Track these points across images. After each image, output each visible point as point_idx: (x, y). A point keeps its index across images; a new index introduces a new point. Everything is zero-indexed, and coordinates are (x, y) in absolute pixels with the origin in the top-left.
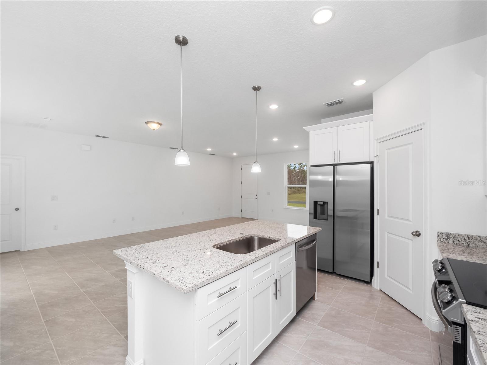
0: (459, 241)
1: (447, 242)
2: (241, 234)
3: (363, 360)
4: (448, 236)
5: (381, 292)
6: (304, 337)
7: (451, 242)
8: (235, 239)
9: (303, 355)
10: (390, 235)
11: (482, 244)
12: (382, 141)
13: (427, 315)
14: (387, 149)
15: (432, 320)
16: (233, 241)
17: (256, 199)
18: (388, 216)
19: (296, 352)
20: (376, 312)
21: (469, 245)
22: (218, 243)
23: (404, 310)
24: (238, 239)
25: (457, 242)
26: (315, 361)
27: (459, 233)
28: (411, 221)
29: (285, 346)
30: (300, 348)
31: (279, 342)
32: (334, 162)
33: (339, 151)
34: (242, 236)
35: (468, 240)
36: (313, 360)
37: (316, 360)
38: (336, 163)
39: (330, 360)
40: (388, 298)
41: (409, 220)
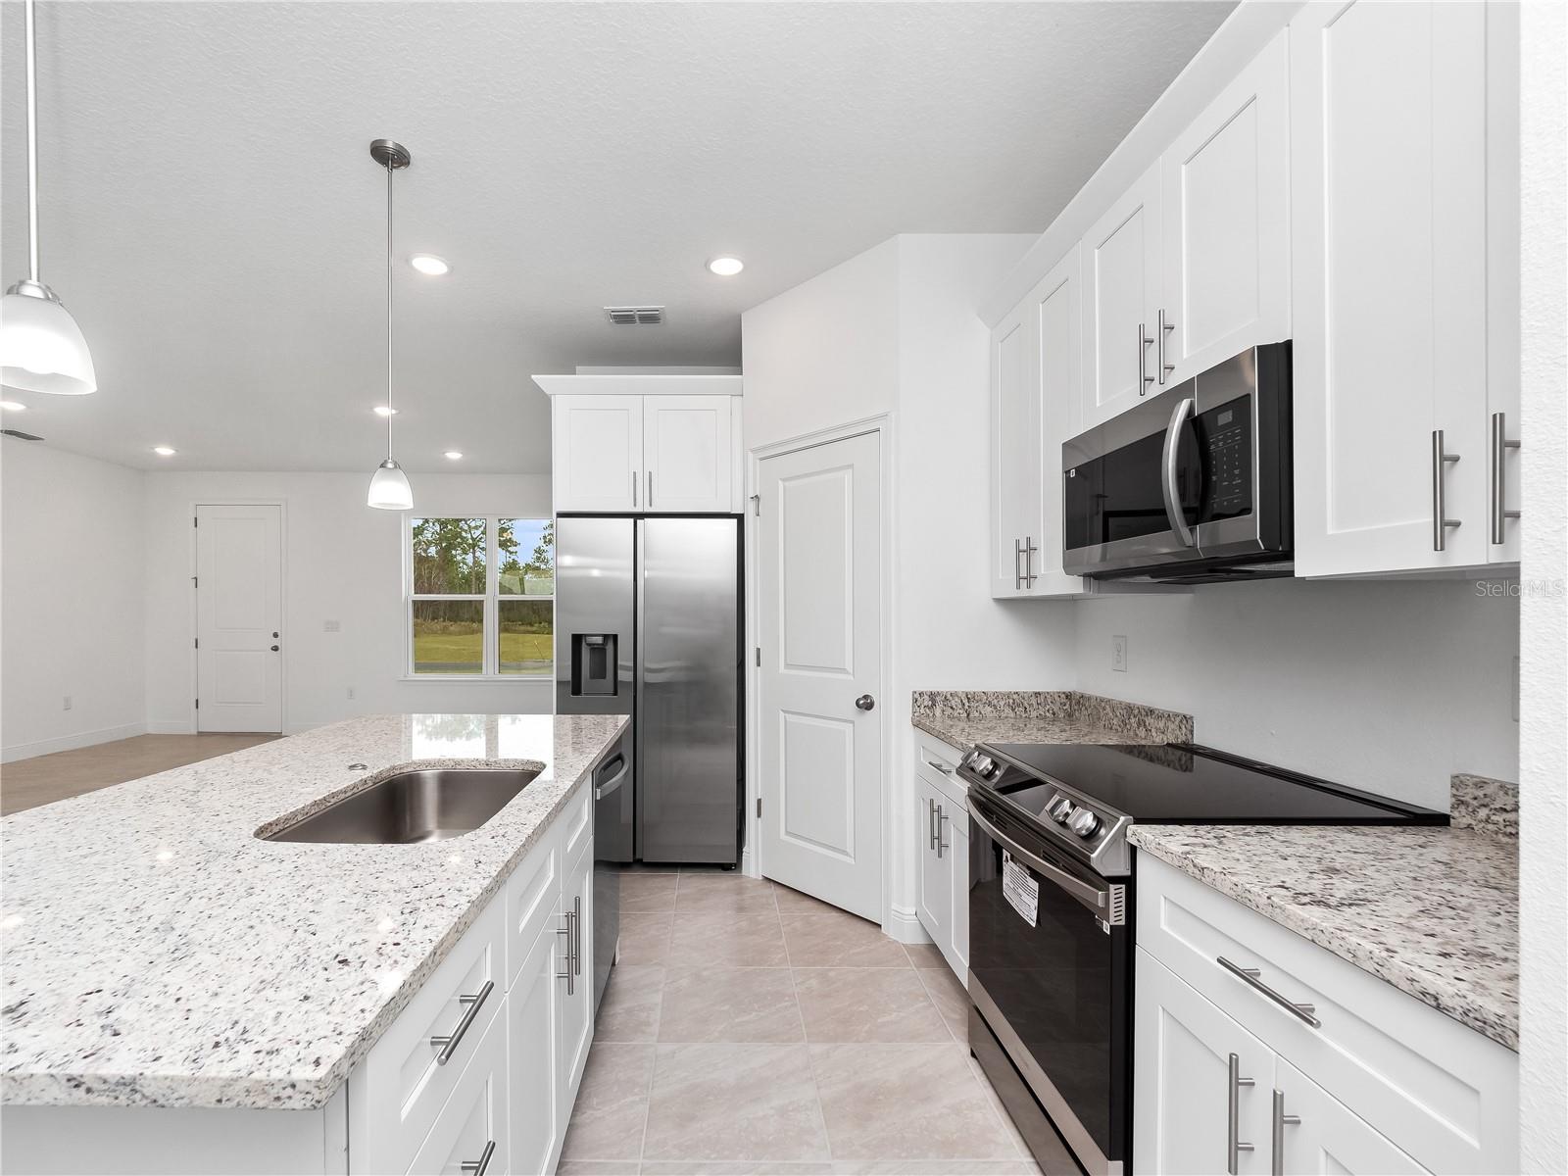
0: (952, 708)
1: (931, 715)
2: (352, 767)
3: (818, 1088)
4: (933, 696)
5: (768, 885)
6: (637, 1098)
7: (938, 712)
8: (341, 792)
9: (662, 1161)
10: (791, 718)
11: (989, 709)
12: (769, 455)
13: (893, 907)
14: (784, 480)
15: (907, 917)
16: (333, 801)
17: (275, 649)
18: (788, 666)
19: (637, 1165)
20: (784, 939)
21: (968, 715)
22: (270, 820)
23: (835, 914)
24: (355, 790)
25: (949, 711)
26: (705, 1161)
27: (953, 690)
28: (848, 673)
29: (590, 1163)
30: (643, 1142)
31: (567, 1160)
32: (635, 505)
33: (650, 473)
34: (359, 775)
35: (967, 704)
36: (696, 1161)
37: (707, 1158)
38: (639, 509)
39: (742, 1134)
40: (791, 896)
41: (843, 671)
